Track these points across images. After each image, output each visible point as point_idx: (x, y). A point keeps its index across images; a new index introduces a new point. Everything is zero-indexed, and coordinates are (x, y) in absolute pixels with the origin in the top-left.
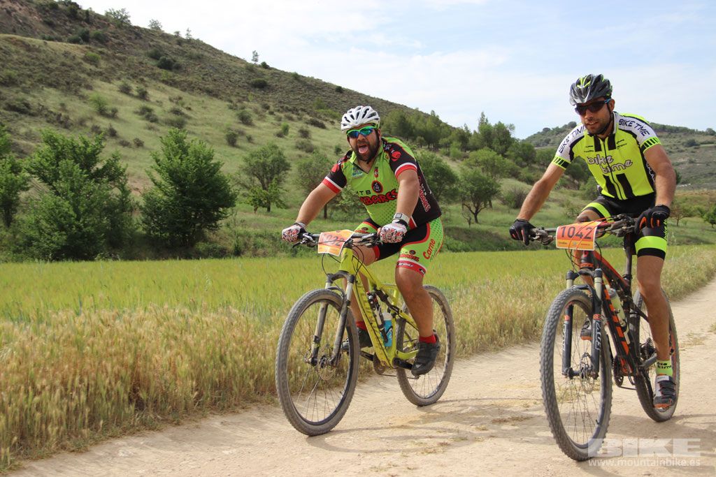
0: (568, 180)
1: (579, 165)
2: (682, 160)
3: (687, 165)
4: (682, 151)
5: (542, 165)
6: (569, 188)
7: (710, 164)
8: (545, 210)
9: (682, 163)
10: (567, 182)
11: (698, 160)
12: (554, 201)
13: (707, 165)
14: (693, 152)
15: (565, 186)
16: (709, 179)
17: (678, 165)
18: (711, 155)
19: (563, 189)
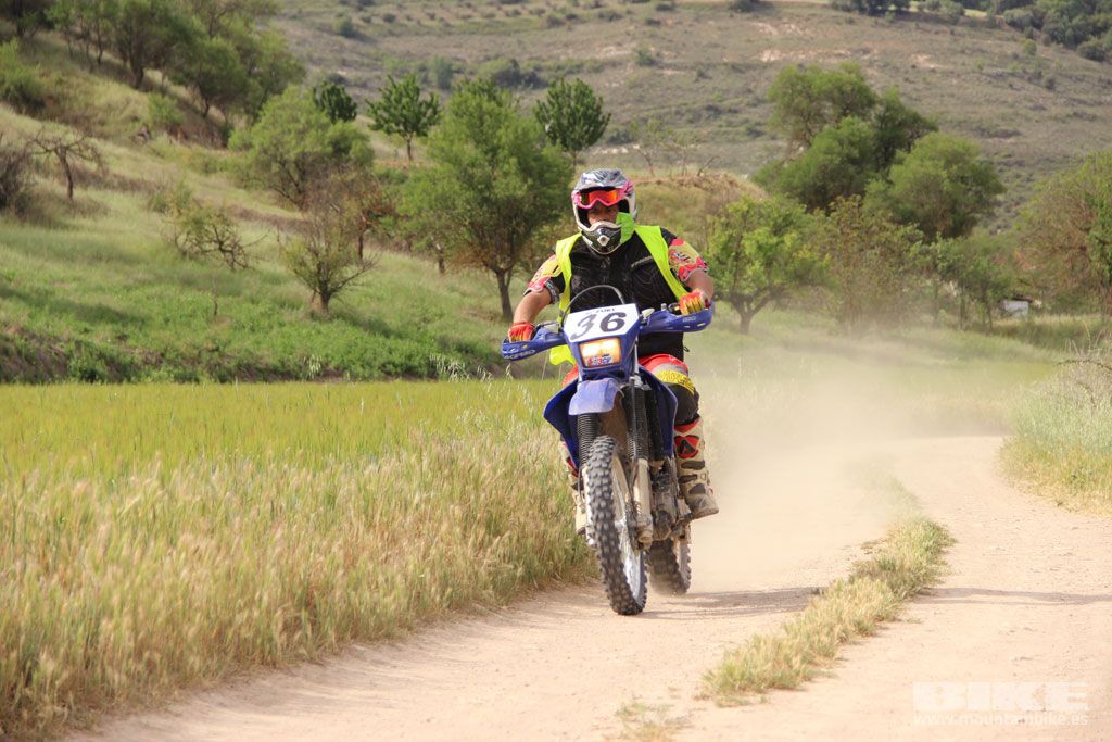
0: (184, 104)
1: (230, 46)
2: (612, 52)
3: (631, 72)
4: (614, 17)
5: (78, 37)
6: (186, 137)
7: (710, 73)
8: (87, 222)
9: (614, 64)
10: (179, 115)
11: (667, 60)
12: (128, 186)
13: (701, 75)
14: (650, 22)
15: (173, 129)
16: (705, 131)
17: (598, 68)
18: (715, 37)
19: (162, 140)
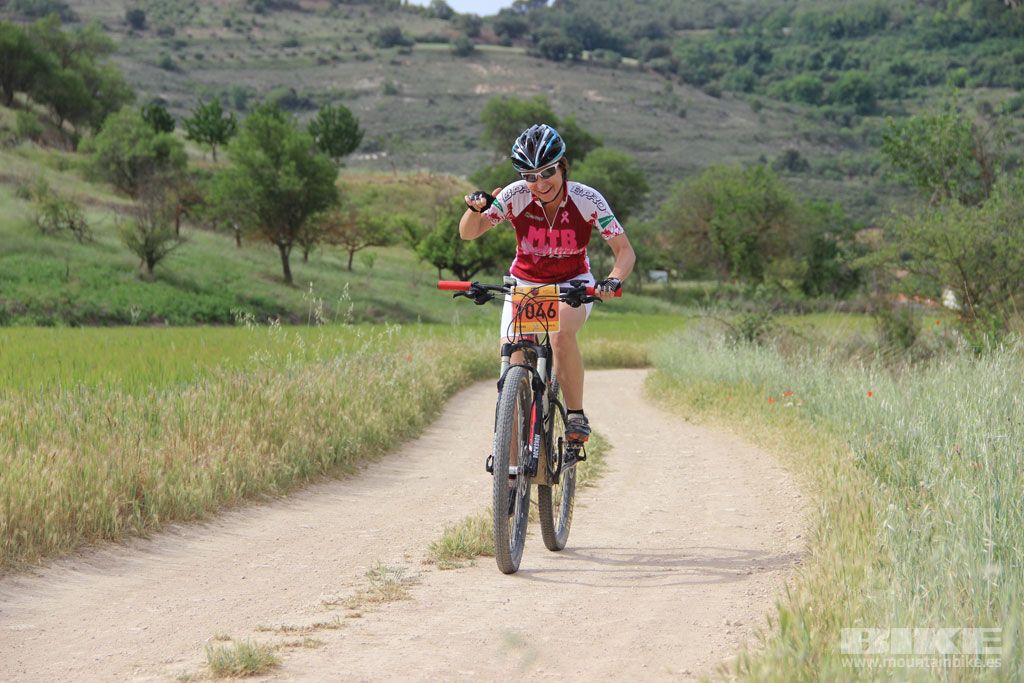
0: (44, 119)
1: (78, 76)
2: (366, 84)
3: (379, 99)
4: (366, 58)
6: (45, 143)
7: (438, 101)
9: (367, 93)
10: (40, 126)
11: (406, 91)
12: (1, 179)
13: (431, 102)
14: (394, 63)
15: (35, 136)
16: (434, 143)
17: (355, 96)
18: (441, 74)
19: (27, 145)
